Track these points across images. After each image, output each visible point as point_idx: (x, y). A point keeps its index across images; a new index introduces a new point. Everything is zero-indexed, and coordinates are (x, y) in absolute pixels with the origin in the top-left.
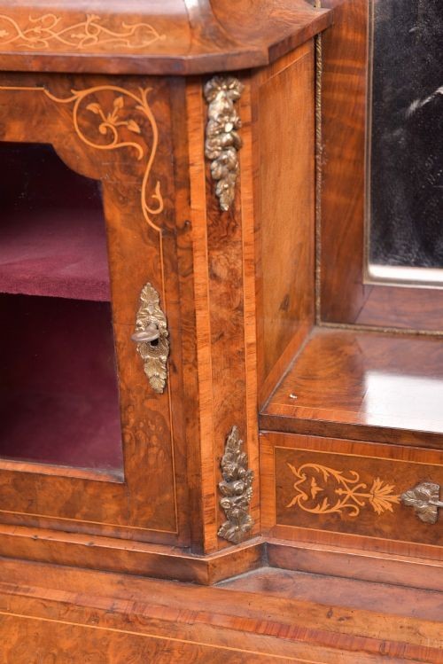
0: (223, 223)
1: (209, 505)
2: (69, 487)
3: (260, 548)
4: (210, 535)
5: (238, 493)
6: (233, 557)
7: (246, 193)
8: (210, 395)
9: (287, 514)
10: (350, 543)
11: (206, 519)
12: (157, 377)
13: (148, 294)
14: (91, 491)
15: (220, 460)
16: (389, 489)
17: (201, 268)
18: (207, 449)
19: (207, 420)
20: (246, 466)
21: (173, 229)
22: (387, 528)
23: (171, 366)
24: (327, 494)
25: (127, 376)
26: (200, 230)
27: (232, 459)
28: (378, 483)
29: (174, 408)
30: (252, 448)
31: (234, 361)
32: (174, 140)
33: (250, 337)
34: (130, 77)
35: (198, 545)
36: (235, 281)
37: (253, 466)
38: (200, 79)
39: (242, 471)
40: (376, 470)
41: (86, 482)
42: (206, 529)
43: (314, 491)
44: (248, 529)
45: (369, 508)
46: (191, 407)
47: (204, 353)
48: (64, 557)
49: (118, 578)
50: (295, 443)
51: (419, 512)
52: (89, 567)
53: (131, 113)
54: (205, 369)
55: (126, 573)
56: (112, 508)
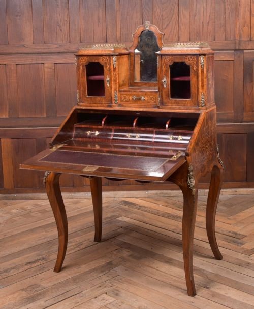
0: (115, 69)
1: (113, 99)
2: (99, 99)
4: (113, 102)
5: (116, 98)
7: (117, 66)
8: (113, 87)
9: (122, 101)
10: (128, 103)
12: (108, 85)
13: (107, 76)
14: (101, 99)
17: (112, 73)
18: (113, 92)
19: (113, 89)
20: (117, 95)
21: (110, 69)
22: (131, 101)
23: (110, 84)
24: (125, 98)
25: (105, 85)
26: (112, 70)
28: (130, 96)
29: (109, 88)
30: (118, 93)
31: (116, 83)
32: (110, 61)
33: (118, 81)
34: (106, 55)
35: (112, 103)
36: (116, 75)
38: (112, 55)
44: (118, 103)
45: (129, 99)
46: (111, 88)
47: (113, 82)
48: (98, 106)
49: (104, 107)
50: (122, 93)
52: (101, 107)
53: (106, 59)
54: (113, 84)
56: (104, 100)
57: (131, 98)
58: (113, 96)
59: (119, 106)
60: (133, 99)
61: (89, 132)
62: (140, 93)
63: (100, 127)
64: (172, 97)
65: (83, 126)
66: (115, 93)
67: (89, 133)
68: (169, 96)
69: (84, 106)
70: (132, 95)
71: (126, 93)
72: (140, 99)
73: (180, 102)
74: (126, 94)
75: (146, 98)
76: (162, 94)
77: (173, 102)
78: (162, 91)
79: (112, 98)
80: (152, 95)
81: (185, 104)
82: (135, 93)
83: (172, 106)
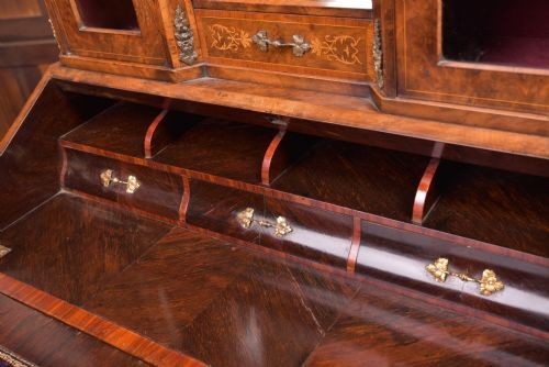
1: (173, 44)
2: (123, 40)
3: (201, 67)
4: (175, 59)
5: (185, 39)
6: (188, 71)
9: (212, 52)
10: (237, 64)
11: (172, 52)
14: (131, 41)
15: (173, 22)
16: (247, 35)
18: (165, 15)
20: (188, 26)
22: (250, 56)
24: (225, 40)
27: (180, 21)
28: (243, 32)
30: (191, 18)
35: (171, 65)
37: (193, 27)
39: (185, 28)
40: (241, 25)
41: (129, 36)
42: (173, 56)
43: (220, 38)
44: (195, 59)
45: (241, 46)
48: (126, 73)
49: (143, 81)
50: (209, 14)
51: (260, 46)
52: (135, 77)
55: (146, 78)
56: (140, 49)
57: (246, 41)
58: (170, 35)
59: (204, 71)
60: (254, 44)
61: (109, 172)
62: (284, 21)
63: (138, 161)
64: (451, 53)
65: (86, 149)
66: (174, 15)
67: (107, 176)
68: (431, 49)
69: (80, 68)
70: (252, 30)
71: (224, 15)
72: (286, 49)
73: (499, 85)
74: (226, 23)
75: (316, 45)
76: (392, 34)
77: (456, 80)
78: (391, 17)
79: (164, 39)
80: (342, 31)
81: (531, 98)
82: (260, 18)
83: (448, 99)
